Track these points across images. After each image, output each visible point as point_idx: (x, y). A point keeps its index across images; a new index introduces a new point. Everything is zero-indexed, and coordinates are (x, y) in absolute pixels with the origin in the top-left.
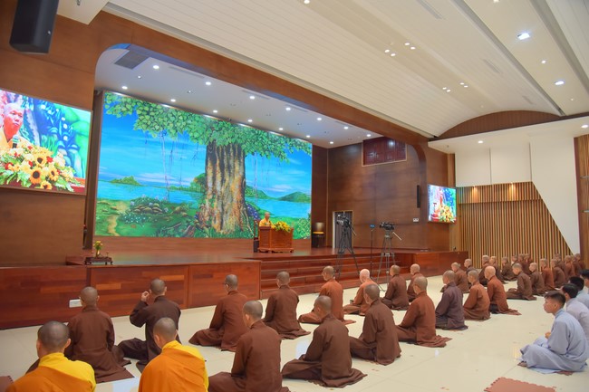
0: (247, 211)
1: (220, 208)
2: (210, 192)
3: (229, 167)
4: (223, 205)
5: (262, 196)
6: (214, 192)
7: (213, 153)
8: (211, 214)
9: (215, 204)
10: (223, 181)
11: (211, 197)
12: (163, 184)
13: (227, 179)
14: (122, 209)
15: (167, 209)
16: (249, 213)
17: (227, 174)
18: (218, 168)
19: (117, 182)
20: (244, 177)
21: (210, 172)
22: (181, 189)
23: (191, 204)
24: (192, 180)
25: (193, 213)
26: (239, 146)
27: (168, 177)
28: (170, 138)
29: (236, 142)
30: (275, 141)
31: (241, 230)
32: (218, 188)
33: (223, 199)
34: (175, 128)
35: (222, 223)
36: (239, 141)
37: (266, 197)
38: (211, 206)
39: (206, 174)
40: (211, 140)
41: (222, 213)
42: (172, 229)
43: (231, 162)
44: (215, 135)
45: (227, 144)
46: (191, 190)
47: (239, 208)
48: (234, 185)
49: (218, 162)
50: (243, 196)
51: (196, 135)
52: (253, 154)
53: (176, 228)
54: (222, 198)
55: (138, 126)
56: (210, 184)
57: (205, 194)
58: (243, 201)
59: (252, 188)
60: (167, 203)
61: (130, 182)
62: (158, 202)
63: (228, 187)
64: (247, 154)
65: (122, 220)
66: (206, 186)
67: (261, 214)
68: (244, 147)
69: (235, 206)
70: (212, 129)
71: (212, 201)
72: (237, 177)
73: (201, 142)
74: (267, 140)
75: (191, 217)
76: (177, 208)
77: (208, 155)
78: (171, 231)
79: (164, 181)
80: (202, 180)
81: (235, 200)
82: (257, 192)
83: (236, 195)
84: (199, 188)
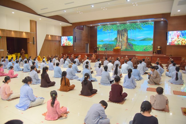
2: (118, 41)
3: (123, 34)
4: (122, 44)
5: (133, 40)
6: (119, 41)
7: (119, 32)
9: (120, 43)
10: (122, 38)
13: (123, 37)
14: (101, 46)
16: (129, 45)
17: (122, 36)
18: (120, 35)
19: (100, 41)
20: (127, 36)
21: (118, 37)
23: (114, 44)
24: (114, 39)
25: (115, 46)
26: (126, 29)
28: (109, 31)
29: (125, 28)
30: (138, 25)
31: (127, 49)
32: (120, 40)
34: (110, 29)
35: (122, 48)
36: (126, 28)
37: (135, 40)
38: (119, 44)
39: (117, 37)
40: (118, 29)
41: (122, 45)
43: (124, 33)
44: (119, 28)
45: (122, 29)
46: (114, 41)
47: (126, 44)
48: (125, 39)
49: (120, 34)
50: (127, 41)
51: (115, 29)
52: (130, 30)
54: (121, 42)
55: (103, 31)
56: (118, 39)
57: (117, 41)
59: (130, 39)
60: (109, 44)
61: (102, 41)
62: (107, 44)
63: (123, 39)
64: (128, 30)
65: (101, 48)
66: (117, 40)
68: (127, 29)
69: (125, 43)
70: (118, 27)
71: (119, 43)
72: (126, 37)
73: (116, 30)
74: (135, 25)
76: (111, 45)
77: (118, 33)
78: (110, 49)
80: (116, 39)
81: (125, 42)
82: (131, 39)
83: (125, 41)
84: (116, 40)
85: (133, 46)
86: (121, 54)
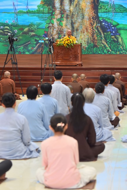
0: (102, 27)
1: (69, 26)
2: (57, 12)
4: (72, 24)
6: (62, 11)
8: (60, 33)
9: (64, 23)
11: (59, 16)
12: (11, 10)
15: (16, 31)
16: (104, 29)
22: (28, 12)
23: (39, 24)
24: (39, 3)
25: (41, 33)
27: (15, 4)
31: (95, 46)
32: (67, 7)
33: (72, 17)
37: (126, 10)
38: (59, 25)
42: (22, 47)
46: (38, 12)
47: (91, 25)
50: (96, 12)
53: (26, 47)
56: (57, 5)
57: (52, 14)
58: (96, 18)
59: (107, 3)
60: (16, 26)
62: (8, 25)
66: (54, 7)
67: (120, 29)
69: (87, 23)
71: (60, 20)
75: (39, 36)
76: (26, 29)
78: (21, 49)
79: (12, 7)
80: (48, 2)
81: (86, 17)
82: (113, 6)
83: (88, 12)
84: (46, 10)
85: (122, 32)
86: (84, 67)
